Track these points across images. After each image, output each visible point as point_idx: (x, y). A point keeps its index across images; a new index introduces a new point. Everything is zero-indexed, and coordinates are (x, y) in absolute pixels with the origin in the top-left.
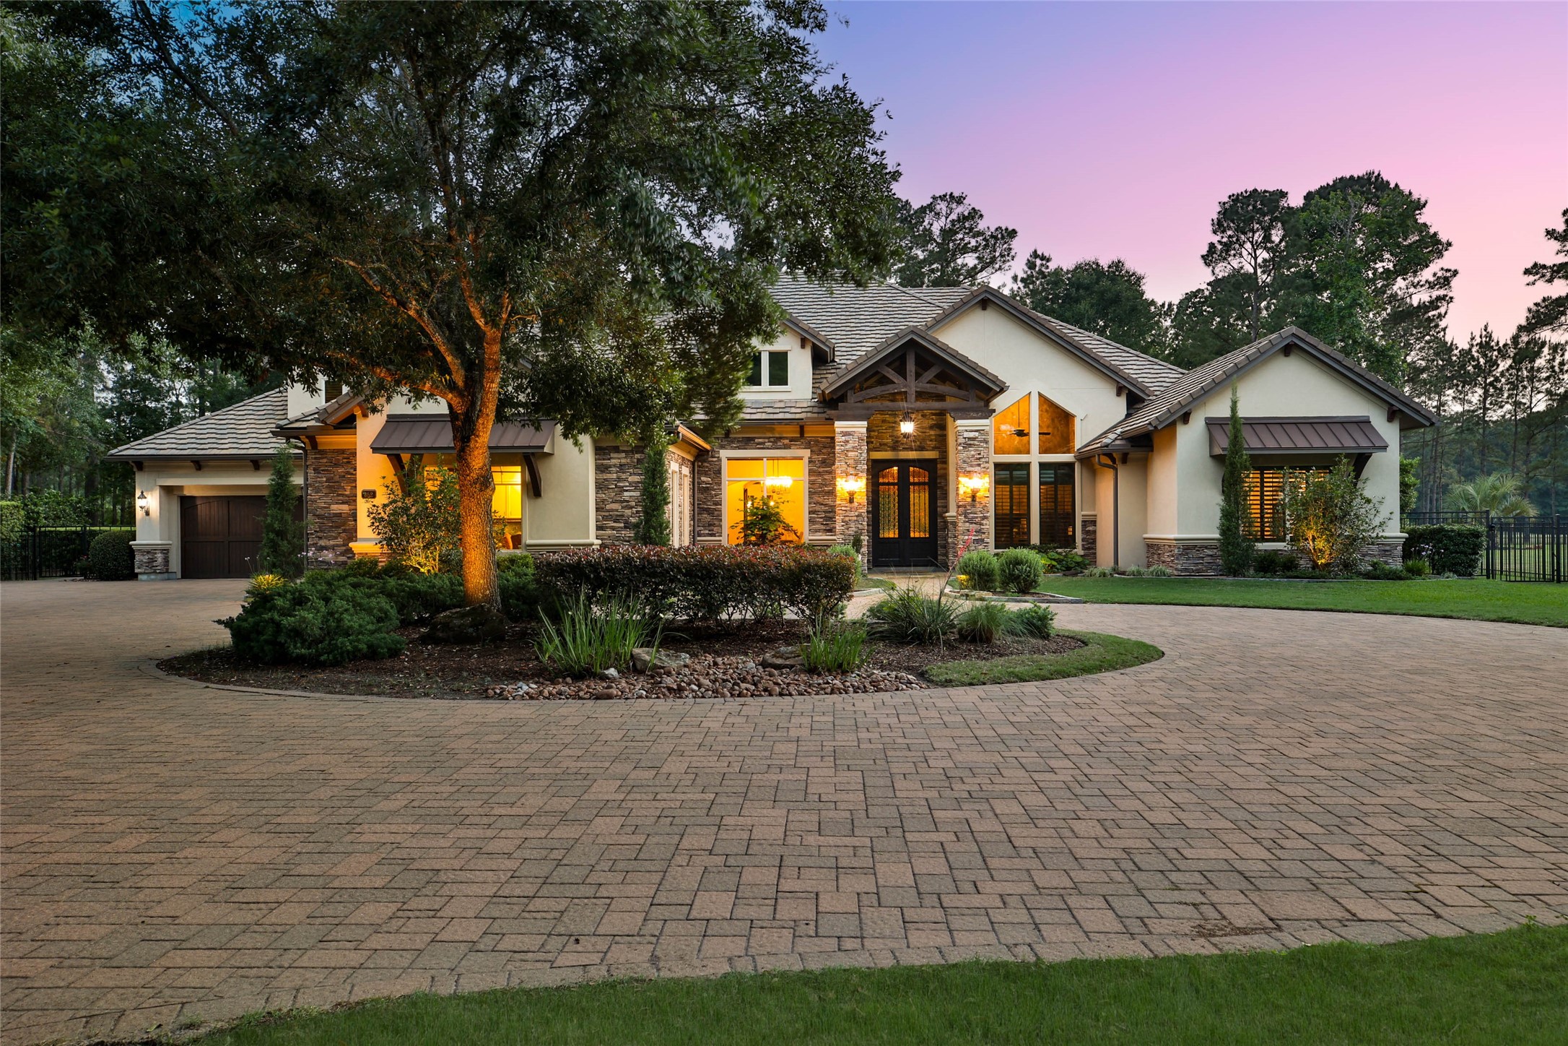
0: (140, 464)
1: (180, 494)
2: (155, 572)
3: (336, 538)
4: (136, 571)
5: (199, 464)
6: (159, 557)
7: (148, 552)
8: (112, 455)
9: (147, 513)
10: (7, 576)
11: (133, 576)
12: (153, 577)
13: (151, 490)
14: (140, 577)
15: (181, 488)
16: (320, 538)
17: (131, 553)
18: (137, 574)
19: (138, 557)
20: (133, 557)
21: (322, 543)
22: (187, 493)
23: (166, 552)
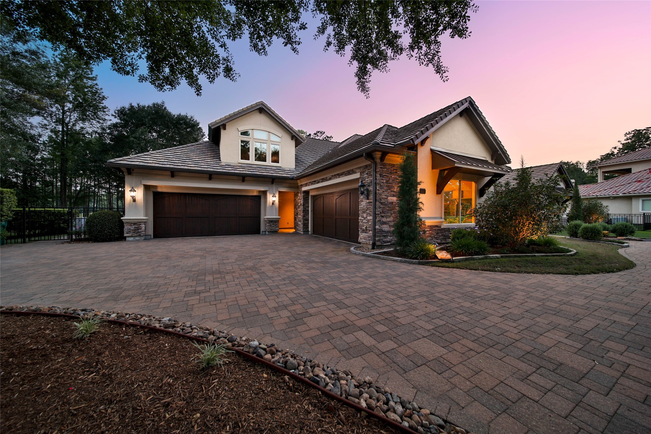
0: (131, 170)
1: (155, 190)
2: (140, 236)
3: (390, 217)
4: (125, 235)
5: (173, 173)
6: (143, 226)
7: (135, 224)
8: (111, 163)
9: (134, 200)
10: (6, 241)
11: (123, 239)
12: (137, 238)
13: (137, 186)
14: (127, 239)
15: (156, 187)
16: (383, 217)
17: (121, 224)
18: (126, 237)
19: (126, 227)
20: (123, 227)
21: (384, 220)
22: (159, 190)
23: (145, 223)
